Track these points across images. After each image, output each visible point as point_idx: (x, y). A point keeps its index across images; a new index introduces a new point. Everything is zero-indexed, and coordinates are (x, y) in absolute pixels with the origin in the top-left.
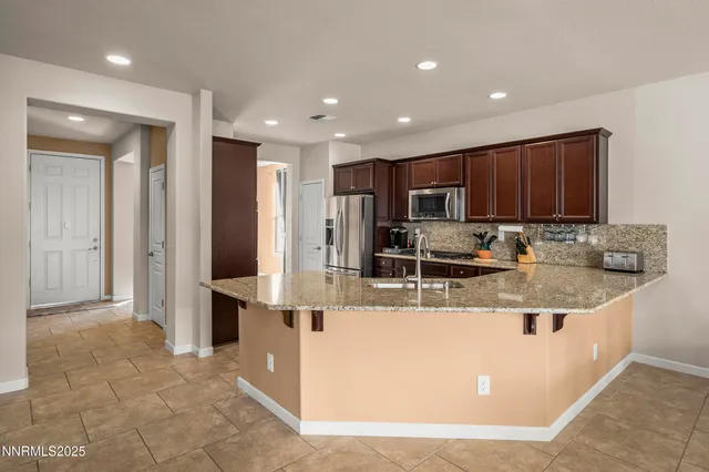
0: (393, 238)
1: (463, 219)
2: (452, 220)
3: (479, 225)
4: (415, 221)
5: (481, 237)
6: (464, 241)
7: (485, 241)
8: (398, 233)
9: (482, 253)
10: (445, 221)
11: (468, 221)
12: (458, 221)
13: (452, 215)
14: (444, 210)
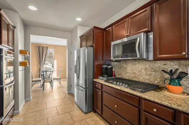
0: (104, 71)
1: (151, 57)
2: (141, 59)
3: (165, 62)
4: (116, 61)
5: (171, 73)
6: (151, 75)
7: (175, 76)
8: (107, 68)
9: (171, 87)
10: (135, 60)
11: (156, 59)
12: (147, 60)
13: (141, 55)
14: (135, 51)
